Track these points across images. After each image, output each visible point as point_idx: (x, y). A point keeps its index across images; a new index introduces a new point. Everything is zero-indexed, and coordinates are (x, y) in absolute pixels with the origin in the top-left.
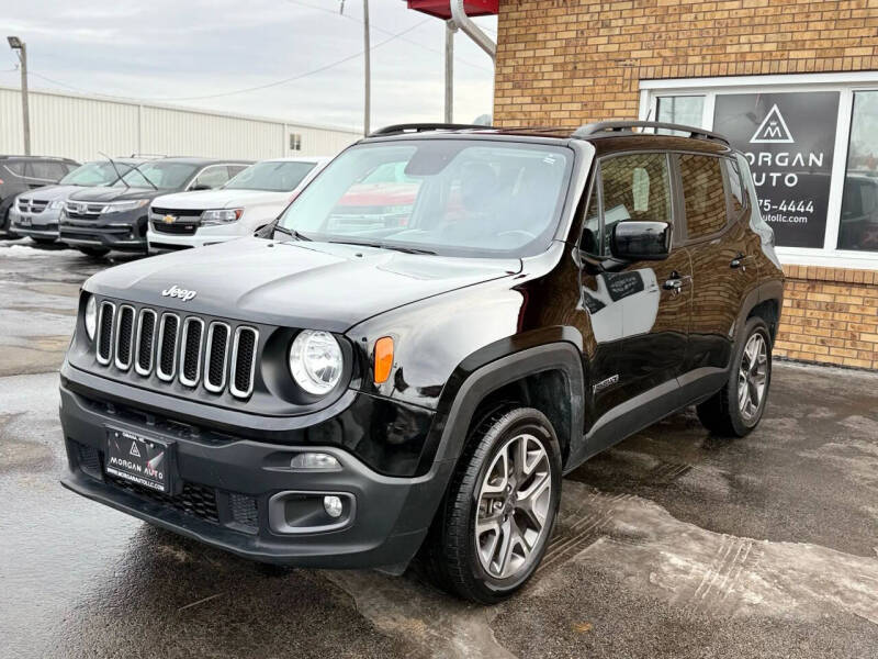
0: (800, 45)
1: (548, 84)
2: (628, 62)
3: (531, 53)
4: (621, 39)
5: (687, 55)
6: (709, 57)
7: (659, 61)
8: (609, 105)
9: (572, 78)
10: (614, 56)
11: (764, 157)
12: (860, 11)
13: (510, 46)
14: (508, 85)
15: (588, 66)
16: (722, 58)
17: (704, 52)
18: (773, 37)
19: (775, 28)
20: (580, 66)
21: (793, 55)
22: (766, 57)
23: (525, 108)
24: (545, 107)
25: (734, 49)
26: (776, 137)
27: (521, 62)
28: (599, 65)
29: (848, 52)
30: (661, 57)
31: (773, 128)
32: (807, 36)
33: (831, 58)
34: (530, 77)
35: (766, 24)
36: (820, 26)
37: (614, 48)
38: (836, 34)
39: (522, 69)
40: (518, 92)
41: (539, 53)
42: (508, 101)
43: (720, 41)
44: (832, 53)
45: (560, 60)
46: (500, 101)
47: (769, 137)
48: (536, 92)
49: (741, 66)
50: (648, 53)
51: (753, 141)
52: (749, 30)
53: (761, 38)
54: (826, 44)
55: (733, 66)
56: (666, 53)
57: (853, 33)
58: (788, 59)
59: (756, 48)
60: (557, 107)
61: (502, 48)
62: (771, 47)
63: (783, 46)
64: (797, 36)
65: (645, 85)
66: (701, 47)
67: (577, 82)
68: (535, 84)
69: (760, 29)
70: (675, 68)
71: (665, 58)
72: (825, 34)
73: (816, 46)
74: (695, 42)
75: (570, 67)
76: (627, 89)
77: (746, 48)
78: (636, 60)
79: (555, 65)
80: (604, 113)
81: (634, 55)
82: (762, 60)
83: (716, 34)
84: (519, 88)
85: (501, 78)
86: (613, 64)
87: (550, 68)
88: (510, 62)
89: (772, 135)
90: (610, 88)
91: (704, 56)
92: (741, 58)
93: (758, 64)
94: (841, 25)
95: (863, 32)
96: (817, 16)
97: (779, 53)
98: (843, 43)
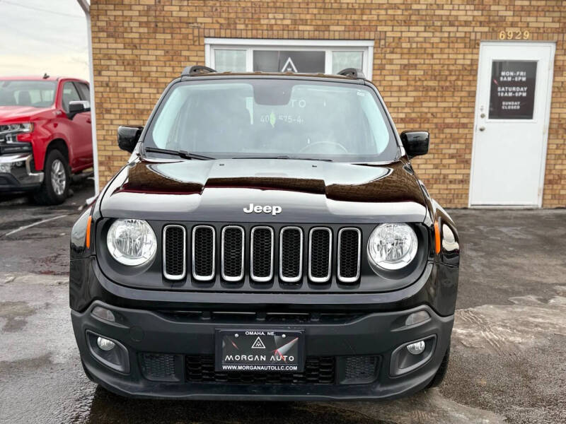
0: (305, 22)
1: (137, 36)
2: (196, 25)
3: (119, 13)
4: (189, 9)
5: (236, 24)
6: (250, 26)
7: (217, 26)
8: (184, 53)
9: (155, 32)
10: (185, 20)
12: (336, 4)
13: (102, 7)
14: (103, 35)
15: (166, 25)
16: (258, 26)
17: (247, 22)
18: (289, 16)
19: (289, 10)
20: (160, 25)
21: (301, 28)
22: (285, 28)
23: (119, 52)
24: (136, 52)
25: (265, 22)
27: (112, 18)
28: (174, 25)
29: (332, 28)
30: (218, 23)
32: (308, 17)
33: (322, 32)
34: (121, 29)
35: (283, 8)
36: (315, 11)
37: (185, 14)
38: (324, 17)
39: (114, 24)
40: (111, 40)
41: (126, 13)
42: (104, 46)
43: (256, 16)
44: (323, 28)
45: (145, 19)
46: (97, 45)
48: (127, 41)
49: (270, 33)
50: (209, 20)
52: (274, 10)
53: (281, 16)
54: (320, 23)
55: (265, 32)
56: (222, 21)
57: (333, 17)
58: (298, 30)
59: (279, 22)
60: (145, 52)
61: (95, 7)
62: (288, 22)
63: (295, 22)
64: (303, 17)
65: (208, 41)
66: (245, 19)
67: (158, 36)
68: (126, 35)
69: (280, 10)
70: (228, 31)
71: (221, 24)
72: (318, 17)
73: (314, 24)
74: (240, 15)
75: (153, 25)
76: (197, 43)
77: (273, 22)
78: (201, 23)
79: (141, 23)
80: (182, 59)
81: (199, 20)
82: (283, 30)
83: (253, 12)
84: (112, 37)
85: (96, 29)
86: (185, 25)
87: (137, 24)
88: (102, 18)
90: (184, 42)
91: (247, 25)
92: (271, 27)
93: (281, 32)
94: (327, 12)
95: (339, 17)
96: (313, 5)
97: (293, 26)
98: (328, 23)
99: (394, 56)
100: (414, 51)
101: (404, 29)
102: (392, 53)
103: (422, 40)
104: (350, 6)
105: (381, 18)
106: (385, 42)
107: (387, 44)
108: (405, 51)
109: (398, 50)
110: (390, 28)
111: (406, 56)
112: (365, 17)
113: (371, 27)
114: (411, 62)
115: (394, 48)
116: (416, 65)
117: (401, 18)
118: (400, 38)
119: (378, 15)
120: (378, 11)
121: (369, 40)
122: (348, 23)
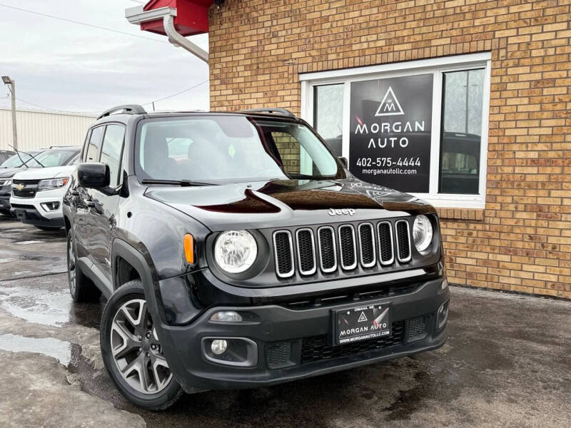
0: (401, 40)
1: (242, 80)
2: (291, 61)
3: (230, 59)
4: (286, 45)
5: (327, 54)
6: (341, 54)
7: (310, 59)
8: (280, 93)
9: (257, 75)
10: (281, 58)
11: (385, 126)
12: (440, 11)
13: (218, 54)
14: (217, 82)
15: (266, 65)
16: (350, 54)
17: (338, 51)
18: (382, 36)
19: (384, 29)
20: (260, 66)
21: (397, 48)
22: (379, 51)
23: (229, 98)
24: (242, 97)
25: (358, 47)
26: (392, 111)
27: (224, 65)
28: (273, 65)
29: (434, 43)
30: (311, 56)
31: (390, 105)
32: (405, 33)
33: (421, 49)
34: (231, 75)
35: (377, 27)
36: (414, 24)
37: (281, 51)
38: (424, 30)
39: (225, 70)
40: (224, 87)
41: (235, 58)
42: (218, 93)
43: (348, 42)
44: (423, 44)
45: (248, 62)
46: (214, 93)
47: (387, 111)
48: (235, 86)
49: (362, 59)
50: (302, 54)
51: (377, 114)
52: (366, 32)
53: (374, 37)
54: (418, 38)
55: (357, 59)
56: (314, 53)
57: (436, 28)
58: (393, 51)
59: (372, 45)
60: (248, 96)
61: (212, 55)
62: (381, 43)
63: (389, 42)
64: (399, 34)
65: (302, 77)
66: (336, 47)
67: (261, 78)
68: (235, 80)
69: (373, 31)
70: (320, 64)
71: (313, 57)
72: (417, 31)
73: (412, 41)
74: (332, 44)
75: (255, 67)
76: (291, 81)
77: (365, 45)
78: (295, 59)
79: (245, 66)
80: (278, 99)
81: (294, 56)
82: (376, 54)
83: (345, 37)
84: (225, 84)
85: (213, 77)
86: (281, 64)
87: (242, 69)
88: (218, 66)
89: (390, 109)
90: (280, 81)
91: (338, 54)
92: (362, 53)
93: (374, 57)
94: (427, 23)
95: (443, 27)
96: (411, 17)
97: (387, 47)
98: (429, 36)
99: (520, 70)
100: (552, 60)
101: (534, 30)
102: (517, 66)
103: (564, 42)
104: (458, 11)
105: (500, 19)
106: (507, 52)
107: (509, 54)
108: (538, 61)
109: (526, 61)
110: (514, 32)
111: (540, 69)
112: (477, 22)
113: (486, 34)
114: (547, 76)
115: (519, 59)
116: (554, 80)
117: (529, 15)
118: (528, 44)
119: (496, 17)
120: (495, 11)
121: (484, 51)
122: (454, 33)
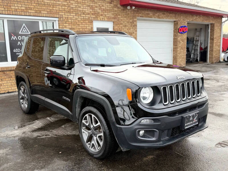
0: (31, 9)
11: (23, 37)
16: (10, 9)
17: (5, 7)
18: (24, 6)
19: (24, 3)
21: (29, 11)
22: (22, 11)
25: (14, 7)
26: (26, 32)
29: (42, 12)
31: (25, 30)
32: (32, 7)
33: (38, 13)
35: (21, 2)
36: (35, 5)
38: (38, 7)
43: (9, 5)
44: (38, 12)
47: (24, 32)
49: (16, 12)
51: (20, 33)
52: (17, 3)
53: (20, 6)
54: (37, 9)
55: (14, 12)
57: (42, 7)
59: (20, 8)
62: (24, 8)
63: (26, 8)
64: (30, 6)
66: (4, 6)
72: (36, 7)
73: (35, 10)
77: (17, 8)
82: (22, 12)
83: (7, 3)
89: (25, 31)
91: (5, 8)
92: (16, 10)
93: (21, 12)
94: (39, 5)
95: (44, 8)
96: (33, 2)
97: (26, 10)
98: (40, 10)
99: (66, 25)
100: (73, 23)
101: (69, 14)
102: (65, 23)
103: (75, 19)
104: (48, 4)
105: (60, 9)
106: (63, 19)
107: (63, 20)
108: (70, 23)
109: (68, 22)
110: (64, 14)
111: (71, 25)
112: (54, 9)
113: (57, 13)
114: (73, 27)
115: (66, 21)
116: (74, 28)
117: (67, 10)
118: (68, 18)
119: (59, 8)
120: (58, 6)
121: (57, 18)
122: (48, 10)
